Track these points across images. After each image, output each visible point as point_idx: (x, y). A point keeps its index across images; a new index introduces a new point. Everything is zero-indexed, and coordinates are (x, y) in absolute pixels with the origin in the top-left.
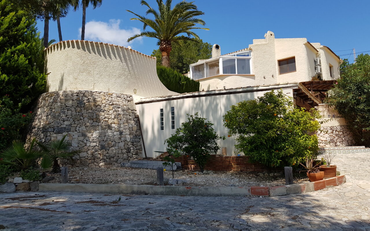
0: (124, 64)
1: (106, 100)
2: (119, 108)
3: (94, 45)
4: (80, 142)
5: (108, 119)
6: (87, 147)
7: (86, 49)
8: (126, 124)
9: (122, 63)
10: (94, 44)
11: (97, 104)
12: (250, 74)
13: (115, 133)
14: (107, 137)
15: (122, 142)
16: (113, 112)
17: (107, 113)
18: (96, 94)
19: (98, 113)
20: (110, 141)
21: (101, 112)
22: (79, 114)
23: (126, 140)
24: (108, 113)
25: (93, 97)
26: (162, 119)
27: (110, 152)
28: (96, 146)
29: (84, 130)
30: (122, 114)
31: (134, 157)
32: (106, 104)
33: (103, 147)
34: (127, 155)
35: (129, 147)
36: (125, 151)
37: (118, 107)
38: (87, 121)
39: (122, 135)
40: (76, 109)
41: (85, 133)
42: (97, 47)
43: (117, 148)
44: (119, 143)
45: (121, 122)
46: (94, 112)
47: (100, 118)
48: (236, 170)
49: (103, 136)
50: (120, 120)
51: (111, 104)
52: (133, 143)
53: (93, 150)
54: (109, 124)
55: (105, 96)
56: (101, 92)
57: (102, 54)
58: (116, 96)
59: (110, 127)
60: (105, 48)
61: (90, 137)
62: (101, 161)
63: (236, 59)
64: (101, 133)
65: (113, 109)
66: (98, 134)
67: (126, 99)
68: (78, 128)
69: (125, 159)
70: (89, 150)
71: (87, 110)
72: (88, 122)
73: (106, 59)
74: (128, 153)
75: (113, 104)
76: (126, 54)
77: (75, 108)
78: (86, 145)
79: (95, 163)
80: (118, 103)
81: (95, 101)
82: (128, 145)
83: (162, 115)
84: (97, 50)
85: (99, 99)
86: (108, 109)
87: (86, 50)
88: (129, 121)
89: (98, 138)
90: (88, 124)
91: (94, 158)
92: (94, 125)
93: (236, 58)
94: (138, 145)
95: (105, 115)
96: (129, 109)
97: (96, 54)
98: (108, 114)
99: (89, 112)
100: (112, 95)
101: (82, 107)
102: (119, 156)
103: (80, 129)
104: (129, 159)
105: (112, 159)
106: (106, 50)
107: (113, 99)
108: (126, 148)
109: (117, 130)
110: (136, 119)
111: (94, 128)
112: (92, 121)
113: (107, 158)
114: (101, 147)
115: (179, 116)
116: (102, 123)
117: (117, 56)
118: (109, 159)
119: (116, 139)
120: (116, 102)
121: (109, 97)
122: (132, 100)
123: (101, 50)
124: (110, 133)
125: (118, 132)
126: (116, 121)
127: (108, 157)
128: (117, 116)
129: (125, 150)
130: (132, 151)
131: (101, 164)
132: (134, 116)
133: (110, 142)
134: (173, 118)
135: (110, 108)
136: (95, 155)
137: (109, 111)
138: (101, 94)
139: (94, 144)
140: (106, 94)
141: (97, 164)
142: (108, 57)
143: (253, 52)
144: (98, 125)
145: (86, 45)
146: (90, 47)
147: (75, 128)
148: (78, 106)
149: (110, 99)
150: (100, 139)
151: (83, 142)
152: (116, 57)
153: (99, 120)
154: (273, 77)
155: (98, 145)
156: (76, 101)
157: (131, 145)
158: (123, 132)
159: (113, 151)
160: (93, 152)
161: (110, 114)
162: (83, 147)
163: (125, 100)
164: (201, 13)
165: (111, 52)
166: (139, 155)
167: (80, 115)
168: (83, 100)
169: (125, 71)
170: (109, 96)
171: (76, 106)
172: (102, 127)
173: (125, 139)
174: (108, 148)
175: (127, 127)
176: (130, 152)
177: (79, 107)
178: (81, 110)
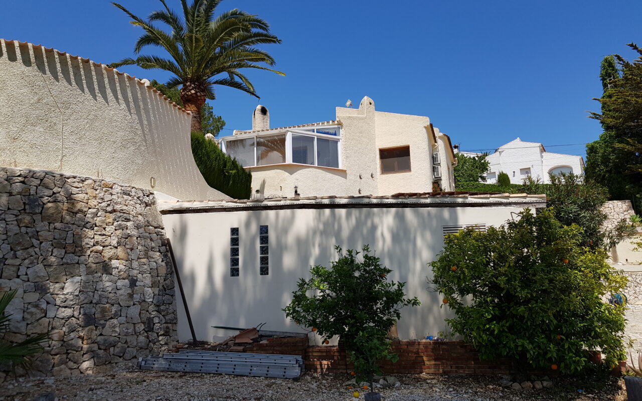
0: (135, 116)
1: (99, 199)
2: (128, 220)
3: (67, 62)
4: (29, 307)
5: (104, 247)
6: (48, 320)
7: (47, 68)
8: (144, 260)
9: (131, 114)
10: (69, 60)
11: (75, 207)
12: (338, 167)
13: (120, 283)
14: (99, 293)
15: (134, 304)
16: (116, 230)
17: (99, 233)
18: (74, 182)
19: (78, 230)
20: (107, 303)
21: (87, 230)
22: (27, 233)
23: (144, 301)
24: (104, 232)
25: (67, 191)
26: (235, 252)
27: (107, 331)
28: (73, 316)
29: (42, 274)
30: (134, 235)
31: (161, 342)
32: (98, 209)
33: (90, 320)
34: (145, 337)
35: (150, 318)
36: (143, 327)
37: (126, 219)
38: (50, 250)
39: (136, 288)
40: (20, 217)
41: (44, 283)
42: (76, 68)
43: (123, 322)
44: (128, 307)
45: (133, 256)
46: (69, 227)
47: (84, 244)
48: (432, 371)
49: (89, 290)
50: (132, 249)
51: (109, 209)
52: (158, 306)
53: (64, 329)
54: (106, 259)
55: (96, 190)
56: (86, 179)
57: (85, 86)
58: (120, 191)
59: (106, 268)
60: (94, 73)
61: (57, 295)
62: (85, 356)
63: (316, 137)
64: (85, 282)
65: (116, 223)
66: (77, 284)
67: (141, 198)
68: (23, 270)
69: (141, 348)
70: (53, 328)
71: (49, 223)
72: (51, 255)
73: (96, 100)
74: (150, 333)
75: (114, 211)
76: (139, 95)
77: (16, 216)
78: (45, 316)
79: (71, 364)
80: (125, 208)
81: (72, 199)
82: (147, 311)
83: (235, 241)
84: (75, 75)
85: (80, 196)
86: (103, 222)
87: (48, 72)
88: (151, 253)
89: (76, 296)
90: (53, 259)
91: (67, 350)
92: (69, 261)
93: (315, 135)
94: (169, 311)
95: (96, 237)
96: (148, 224)
97: (70, 84)
98: (104, 235)
99: (55, 228)
100: (111, 188)
101: (36, 213)
102: (128, 340)
103: (28, 273)
104: (151, 347)
105: (112, 349)
106: (97, 79)
107: (114, 197)
108: (144, 319)
109: (125, 275)
110: (163, 249)
111: (68, 269)
112: (64, 251)
113: (100, 349)
114: (84, 320)
115: (282, 248)
116: (89, 256)
117: (120, 96)
118: (105, 350)
119: (122, 297)
120: (121, 206)
121: (106, 192)
122: (154, 203)
123: (83, 77)
124: (108, 284)
125: (127, 281)
126: (120, 251)
127: (103, 344)
128: (123, 240)
129: (143, 325)
130: (157, 326)
131: (85, 365)
132: (160, 242)
133: (108, 306)
134: (264, 250)
135: (108, 221)
136: (70, 342)
137: (104, 226)
138: (86, 183)
139: (68, 312)
140: (97, 183)
141: (75, 366)
142: (100, 95)
143: (343, 129)
144: (78, 263)
145: (47, 58)
146: (58, 66)
147: (15, 269)
148: (24, 209)
149: (108, 197)
150: (82, 297)
151: (37, 306)
152: (117, 99)
153: (80, 249)
154: (372, 177)
155: (76, 314)
156: (19, 196)
157: (154, 313)
158: (137, 280)
159: (114, 327)
160: (65, 332)
161: (107, 234)
162: (38, 320)
163: (139, 202)
164: (275, 40)
165: (107, 86)
166: (170, 337)
167: (30, 234)
168: (38, 195)
169: (136, 134)
170: (104, 189)
171: (19, 211)
172: (88, 268)
173: (143, 298)
174: (102, 322)
175: (146, 267)
176: (152, 330)
177: (29, 213)
178: (34, 222)
